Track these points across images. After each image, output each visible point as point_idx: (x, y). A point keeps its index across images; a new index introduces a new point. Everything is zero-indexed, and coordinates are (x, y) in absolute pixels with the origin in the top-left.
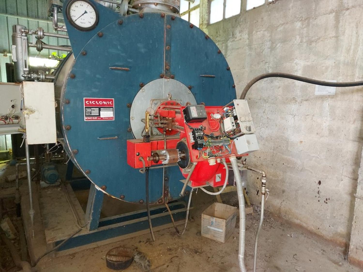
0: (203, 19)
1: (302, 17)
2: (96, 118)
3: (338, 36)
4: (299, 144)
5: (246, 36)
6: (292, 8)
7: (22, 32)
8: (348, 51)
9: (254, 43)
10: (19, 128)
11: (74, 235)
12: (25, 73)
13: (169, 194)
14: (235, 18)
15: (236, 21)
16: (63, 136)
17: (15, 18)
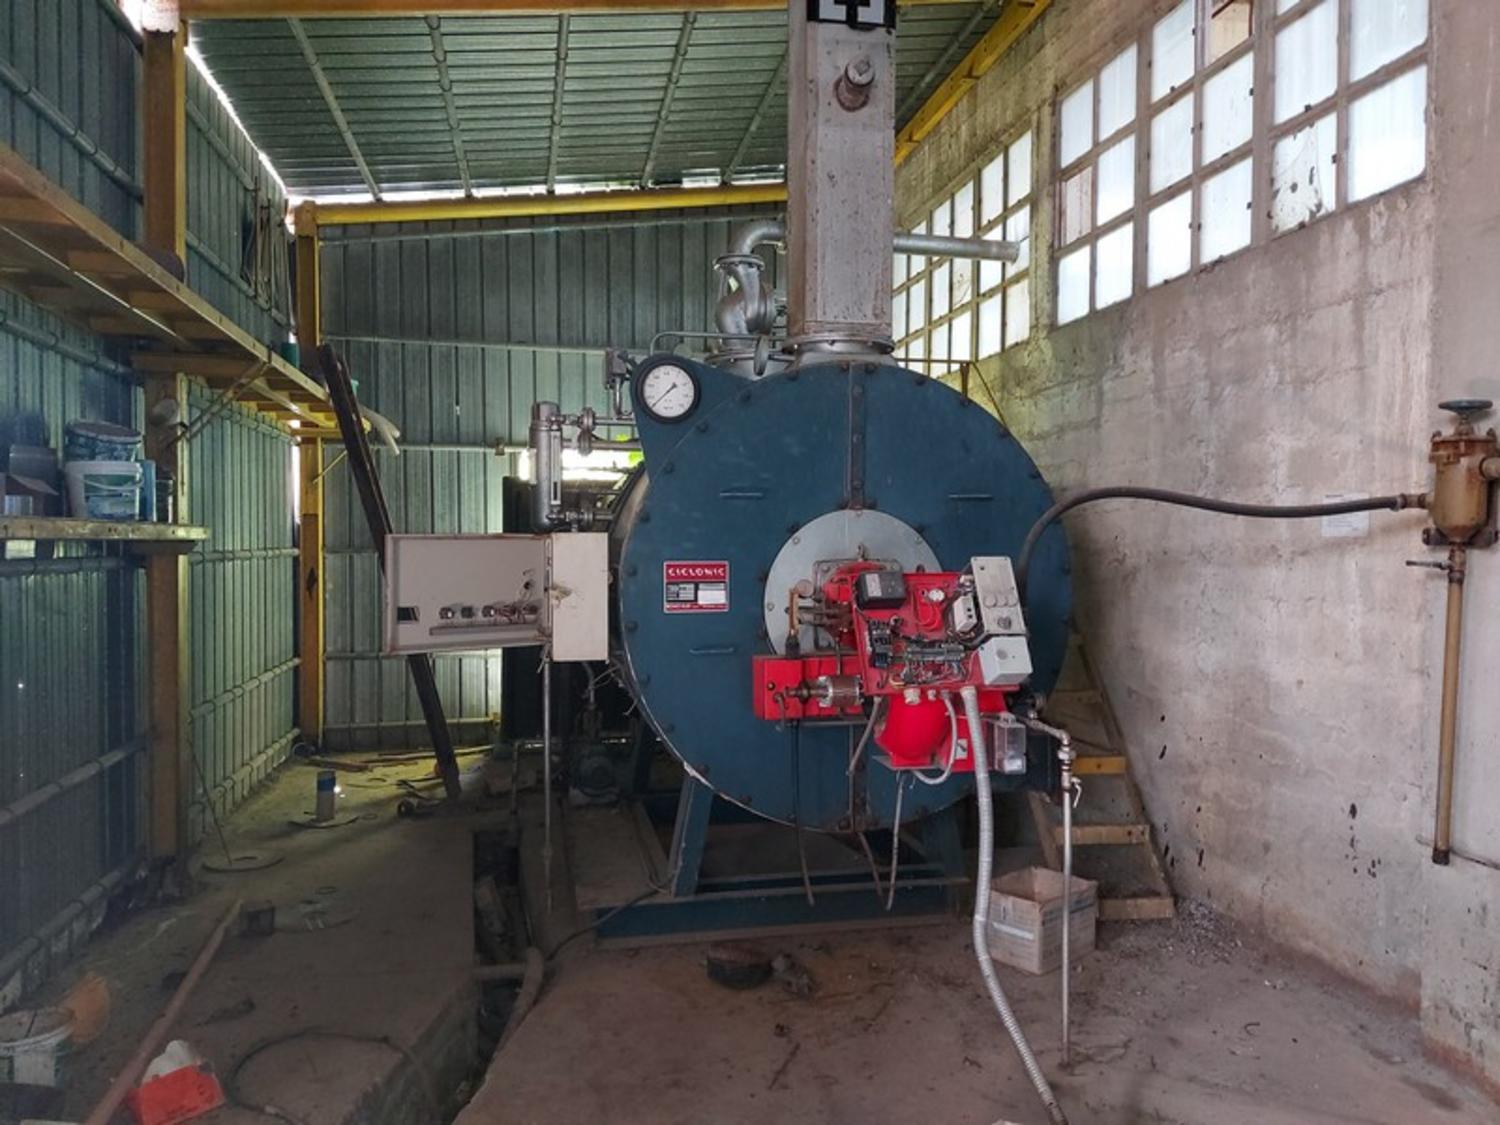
0: (1039, 312)
1: (1277, 311)
2: (688, 606)
3: (1365, 367)
4: (1294, 689)
5: (1148, 364)
6: (1255, 287)
7: (552, 423)
8: (1389, 407)
9: (1169, 383)
10: (536, 633)
11: (640, 899)
12: (552, 512)
13: (868, 807)
14: (1120, 308)
15: (1121, 318)
16: (621, 648)
17: (528, 352)
